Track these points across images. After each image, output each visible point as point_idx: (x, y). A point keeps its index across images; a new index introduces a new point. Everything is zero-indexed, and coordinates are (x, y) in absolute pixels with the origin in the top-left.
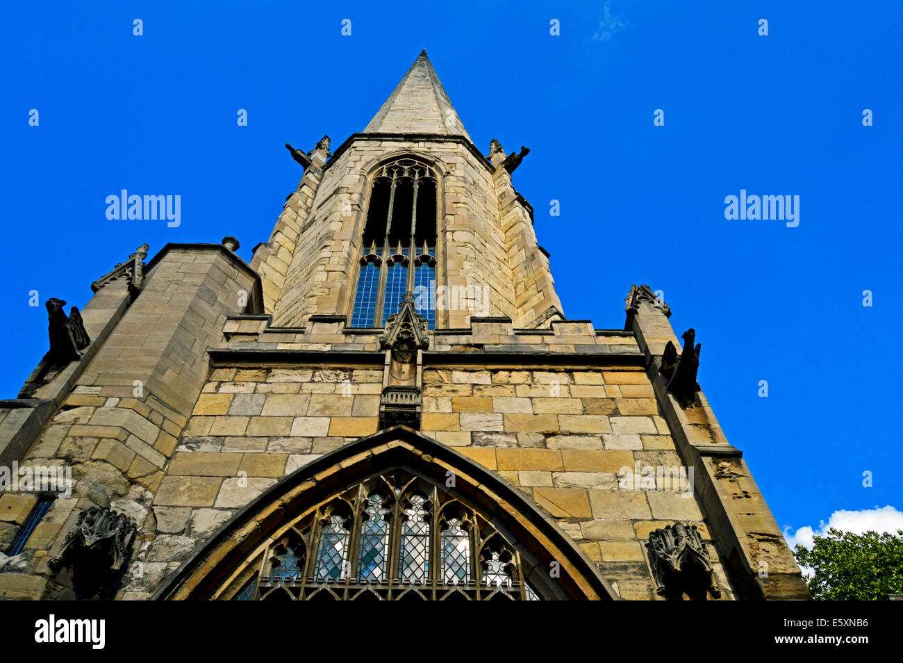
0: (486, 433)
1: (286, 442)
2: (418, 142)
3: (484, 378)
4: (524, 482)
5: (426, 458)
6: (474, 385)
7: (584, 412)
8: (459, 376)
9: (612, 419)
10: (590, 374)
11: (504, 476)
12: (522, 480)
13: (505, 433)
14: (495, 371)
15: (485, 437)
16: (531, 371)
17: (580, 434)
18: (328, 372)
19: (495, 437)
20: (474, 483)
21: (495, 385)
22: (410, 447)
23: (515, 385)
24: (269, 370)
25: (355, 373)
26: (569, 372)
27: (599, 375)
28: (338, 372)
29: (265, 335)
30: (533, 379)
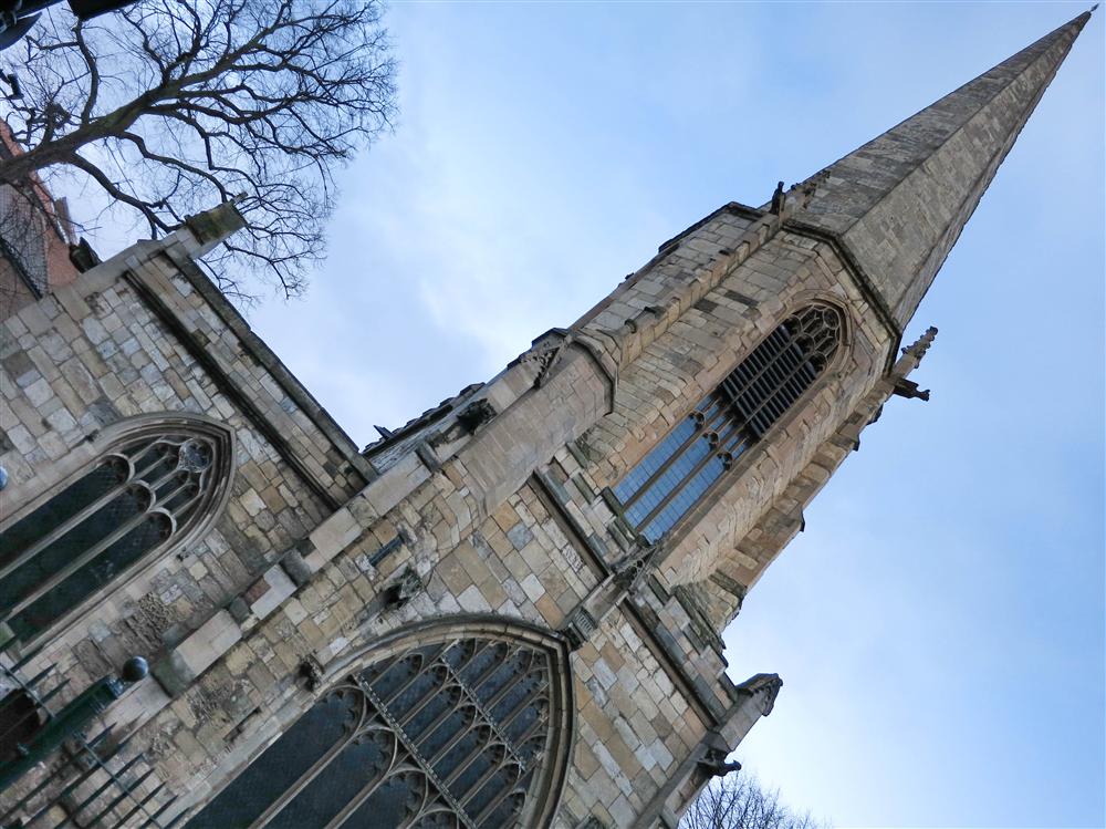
0: (599, 683)
1: (514, 587)
2: (867, 301)
3: (635, 644)
4: (582, 731)
5: (561, 669)
6: (627, 644)
7: (651, 722)
8: (627, 630)
9: (658, 740)
10: (683, 700)
11: (580, 718)
12: (584, 728)
13: (606, 693)
14: (646, 646)
15: (596, 685)
16: (661, 666)
17: (634, 732)
18: (574, 552)
19: (600, 691)
20: (564, 707)
21: (635, 655)
22: (560, 654)
23: (644, 666)
24: (550, 516)
25: (585, 567)
26: (676, 688)
27: (686, 706)
28: (579, 558)
29: (571, 483)
30: (656, 671)
